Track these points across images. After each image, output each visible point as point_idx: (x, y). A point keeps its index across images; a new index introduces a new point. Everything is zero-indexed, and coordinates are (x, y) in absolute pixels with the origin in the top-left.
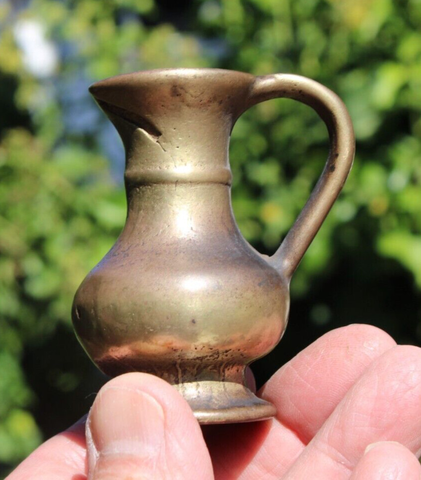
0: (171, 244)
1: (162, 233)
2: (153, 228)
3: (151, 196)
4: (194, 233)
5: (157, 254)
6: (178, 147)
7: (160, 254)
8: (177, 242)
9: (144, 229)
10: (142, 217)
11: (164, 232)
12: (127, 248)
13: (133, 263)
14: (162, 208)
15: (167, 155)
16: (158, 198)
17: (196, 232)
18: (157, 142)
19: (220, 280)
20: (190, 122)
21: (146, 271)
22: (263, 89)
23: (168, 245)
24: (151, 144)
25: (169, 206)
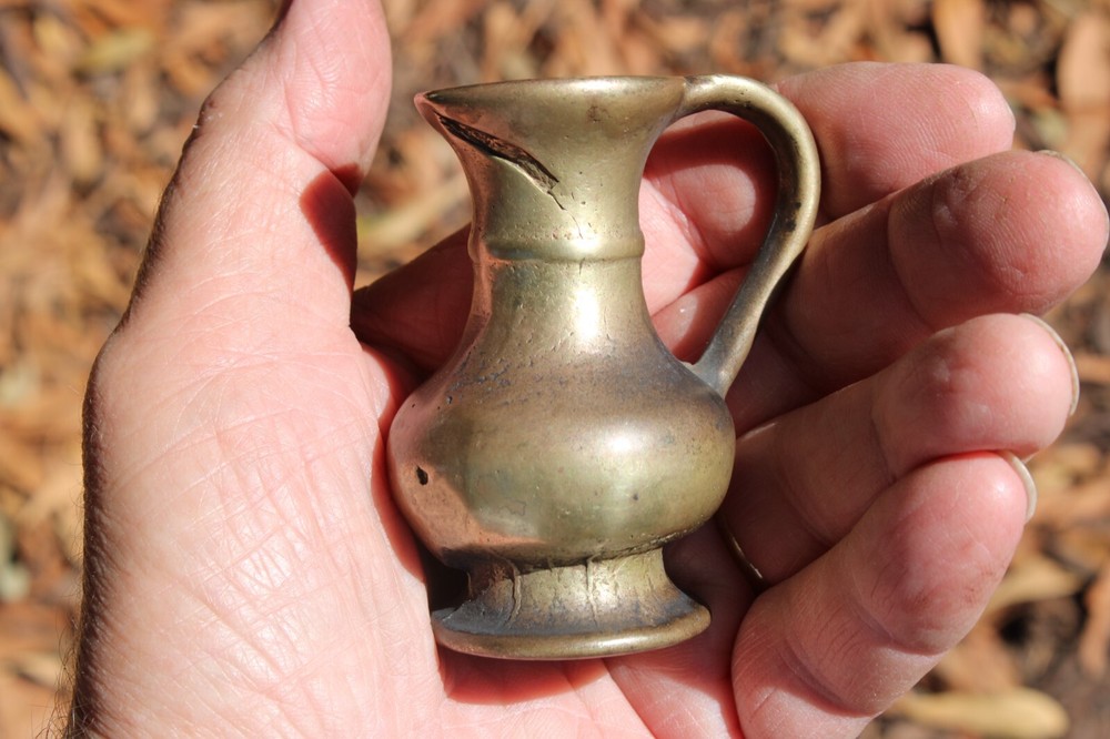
0: (582, 366)
1: (562, 345)
2: (546, 336)
3: (539, 281)
4: (611, 345)
5: (561, 383)
6: (584, 203)
7: (567, 382)
8: (588, 362)
9: (529, 337)
10: (522, 317)
11: (564, 344)
12: (502, 370)
13: (526, 400)
14: (557, 303)
15: (566, 215)
16: (552, 285)
17: (615, 342)
18: (549, 193)
19: (670, 428)
20: (604, 161)
21: (554, 415)
22: (695, 99)
23: (576, 367)
24: (537, 197)
25: (569, 298)
